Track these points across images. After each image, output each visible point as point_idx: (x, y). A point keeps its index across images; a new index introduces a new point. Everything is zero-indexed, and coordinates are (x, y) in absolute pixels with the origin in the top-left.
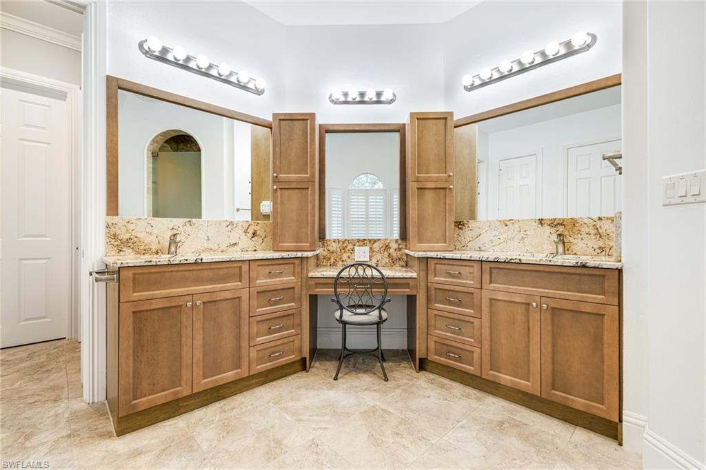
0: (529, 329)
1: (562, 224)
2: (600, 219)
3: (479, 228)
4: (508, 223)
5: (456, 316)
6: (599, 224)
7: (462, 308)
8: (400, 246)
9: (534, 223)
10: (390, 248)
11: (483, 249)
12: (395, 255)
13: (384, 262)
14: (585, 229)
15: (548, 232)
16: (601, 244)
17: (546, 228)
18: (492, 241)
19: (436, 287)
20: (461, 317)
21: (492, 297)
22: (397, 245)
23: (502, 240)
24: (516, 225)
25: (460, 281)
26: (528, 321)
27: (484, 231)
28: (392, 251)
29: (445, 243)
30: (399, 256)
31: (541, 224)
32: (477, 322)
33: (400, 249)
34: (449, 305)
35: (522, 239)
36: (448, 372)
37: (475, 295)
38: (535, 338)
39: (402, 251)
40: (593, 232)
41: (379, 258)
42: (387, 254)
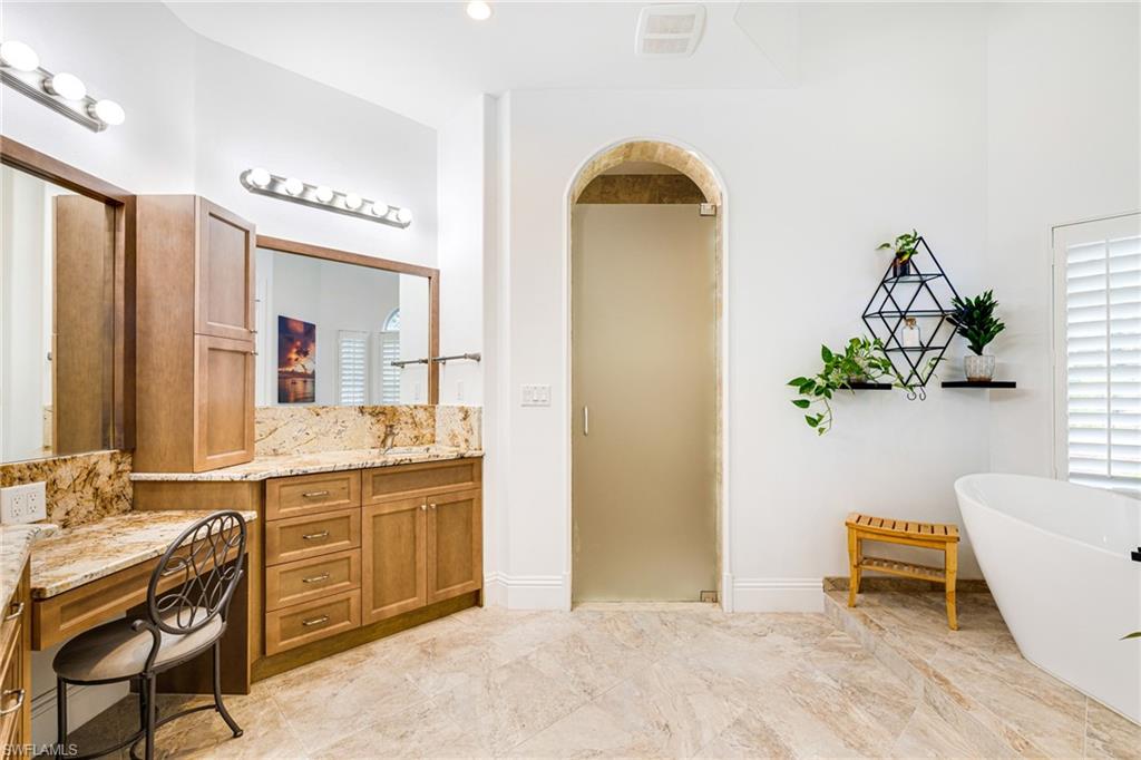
0: (415, 537)
1: (383, 413)
2: (416, 407)
3: (274, 419)
4: (320, 412)
5: (323, 559)
6: (415, 412)
7: (331, 542)
8: (120, 468)
9: (353, 412)
10: (98, 475)
11: (280, 451)
12: (108, 489)
13: (83, 511)
14: (404, 418)
15: (369, 423)
16: (416, 433)
17: (368, 419)
18: (295, 438)
19: (282, 525)
20: (331, 557)
21: (376, 513)
22: (114, 464)
23: (313, 436)
24: (332, 414)
25: (326, 504)
26: (414, 528)
27: (282, 423)
28: (101, 481)
29: (243, 449)
30: (118, 490)
31: (362, 412)
32: (354, 555)
33: (119, 473)
34: (309, 547)
35: (340, 432)
36: (298, 656)
37: (352, 518)
38: (422, 544)
39: (125, 477)
40: (410, 421)
41: (72, 504)
42: (91, 491)
